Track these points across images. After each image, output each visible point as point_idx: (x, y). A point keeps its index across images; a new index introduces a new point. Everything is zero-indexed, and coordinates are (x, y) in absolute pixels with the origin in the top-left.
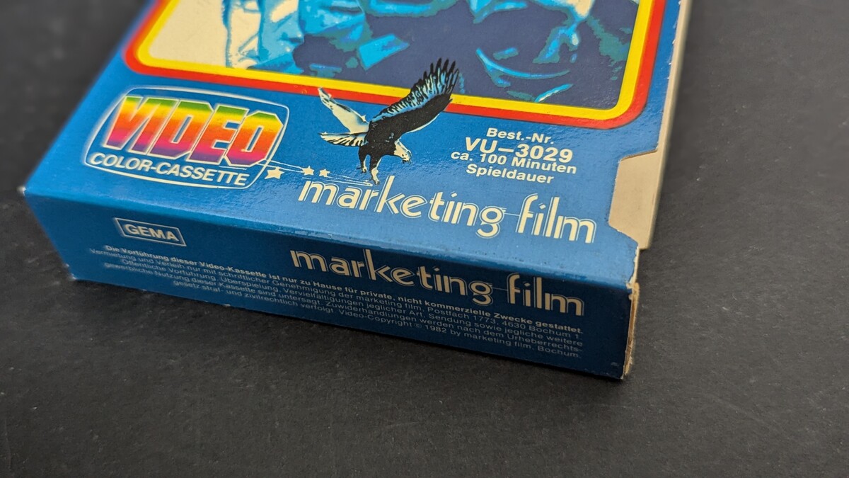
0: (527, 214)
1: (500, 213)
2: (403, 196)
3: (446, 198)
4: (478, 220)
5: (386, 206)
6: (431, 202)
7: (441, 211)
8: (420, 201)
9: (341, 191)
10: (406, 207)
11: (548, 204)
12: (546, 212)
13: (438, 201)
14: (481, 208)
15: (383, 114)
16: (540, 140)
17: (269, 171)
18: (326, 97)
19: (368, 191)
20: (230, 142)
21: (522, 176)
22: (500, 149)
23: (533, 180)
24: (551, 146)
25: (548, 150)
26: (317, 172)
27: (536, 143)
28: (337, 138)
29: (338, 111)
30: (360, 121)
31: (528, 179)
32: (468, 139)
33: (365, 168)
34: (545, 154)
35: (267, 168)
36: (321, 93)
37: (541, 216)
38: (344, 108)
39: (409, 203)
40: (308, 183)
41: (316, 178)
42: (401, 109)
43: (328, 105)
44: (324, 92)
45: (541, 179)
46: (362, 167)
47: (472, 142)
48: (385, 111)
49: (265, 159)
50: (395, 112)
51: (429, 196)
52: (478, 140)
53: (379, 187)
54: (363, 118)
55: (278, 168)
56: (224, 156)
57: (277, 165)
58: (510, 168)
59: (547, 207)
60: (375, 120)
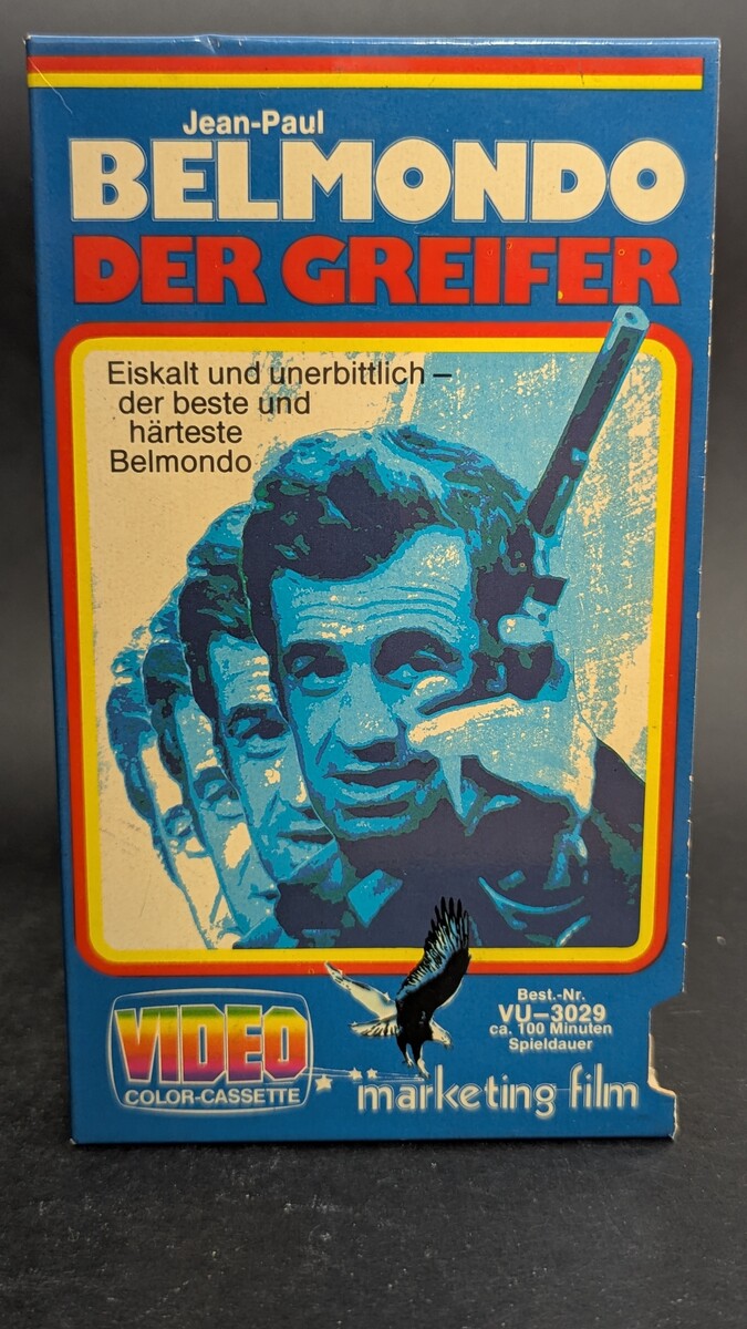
0: (576, 1088)
1: (551, 1090)
2: (457, 1087)
3: (499, 1083)
4: (534, 1101)
5: (445, 1103)
6: (486, 1089)
7: (498, 1098)
8: (475, 1090)
9: (397, 1093)
10: (463, 1099)
11: (593, 1074)
12: (593, 1083)
13: (491, 1088)
14: (533, 1087)
15: (406, 987)
16: (571, 998)
17: (317, 1081)
18: (337, 974)
19: (422, 1088)
20: (262, 1052)
21: (563, 1046)
22: (536, 1015)
23: (574, 1047)
24: (583, 1003)
25: (581, 1008)
26: (365, 1075)
27: (569, 1002)
28: (369, 1028)
29: (358, 993)
30: (384, 1001)
31: (570, 1048)
32: (501, 1007)
33: (410, 1061)
34: (580, 1014)
35: (314, 1079)
36: (330, 971)
37: (589, 1087)
38: (363, 987)
39: (466, 1094)
40: (361, 1088)
41: (366, 1082)
42: (422, 978)
43: (344, 985)
44: (332, 968)
45: (581, 1045)
46: (407, 1060)
47: (506, 1010)
48: (406, 983)
49: (306, 1067)
50: (417, 984)
51: (482, 1083)
52: (511, 1007)
53: (431, 1081)
54: (386, 996)
55: (324, 1076)
56: (263, 1072)
57: (323, 1072)
58: (550, 1038)
59: (593, 1075)
60: (400, 997)
